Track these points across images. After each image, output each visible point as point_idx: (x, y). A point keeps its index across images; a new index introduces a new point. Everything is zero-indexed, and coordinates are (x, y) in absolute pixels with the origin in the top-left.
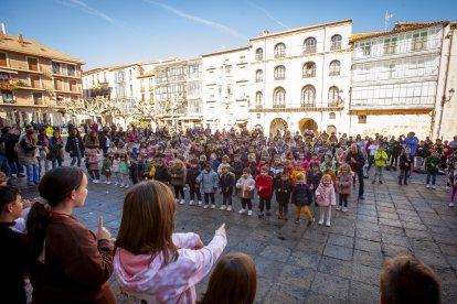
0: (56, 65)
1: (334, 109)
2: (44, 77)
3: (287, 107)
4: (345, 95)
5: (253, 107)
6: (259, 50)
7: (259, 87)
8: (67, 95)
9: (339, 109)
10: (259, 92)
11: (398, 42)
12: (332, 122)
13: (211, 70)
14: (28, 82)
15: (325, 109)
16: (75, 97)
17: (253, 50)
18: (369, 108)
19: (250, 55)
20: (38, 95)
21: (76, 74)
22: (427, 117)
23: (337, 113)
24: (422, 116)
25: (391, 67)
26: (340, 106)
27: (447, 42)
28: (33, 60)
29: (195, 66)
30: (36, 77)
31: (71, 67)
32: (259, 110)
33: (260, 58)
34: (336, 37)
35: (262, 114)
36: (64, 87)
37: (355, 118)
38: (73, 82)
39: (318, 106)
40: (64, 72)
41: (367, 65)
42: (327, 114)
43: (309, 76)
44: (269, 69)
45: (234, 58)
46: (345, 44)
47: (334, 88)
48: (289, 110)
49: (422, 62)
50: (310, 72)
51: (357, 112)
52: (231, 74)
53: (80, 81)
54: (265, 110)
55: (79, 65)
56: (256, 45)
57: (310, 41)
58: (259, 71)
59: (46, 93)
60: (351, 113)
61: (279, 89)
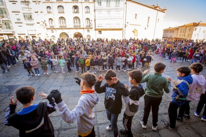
1: (89, 28)
3: (67, 27)
4: (93, 23)
5: (49, 27)
7: (50, 16)
9: (91, 28)
10: (50, 19)
11: (111, 2)
12: (88, 34)
15: (85, 28)
18: (103, 28)
22: (121, 32)
23: (90, 30)
24: (120, 31)
25: (109, 12)
26: (91, 27)
27: (125, 5)
32: (52, 28)
35: (54, 30)
37: (97, 32)
39: (82, 27)
41: (100, 10)
42: (86, 30)
43: (76, 13)
44: (54, 7)
47: (88, 19)
48: (69, 29)
49: (119, 11)
50: (76, 10)
51: (98, 29)
54: (56, 29)
58: (49, 7)
60: (96, 30)
61: (62, 18)
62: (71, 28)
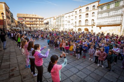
0: (40, 19)
2: (38, 21)
5: (74, 25)
6: (76, 12)
7: (76, 21)
8: (41, 24)
10: (76, 22)
12: (92, 29)
13: (66, 17)
14: (35, 22)
15: (91, 26)
16: (42, 24)
17: (75, 12)
18: (101, 25)
19: (74, 13)
20: (36, 24)
21: (43, 20)
22: (119, 27)
23: (93, 26)
26: (94, 24)
28: (36, 18)
29: (63, 17)
30: (36, 21)
31: (42, 19)
32: (76, 26)
33: (76, 14)
34: (94, 6)
36: (41, 23)
37: (98, 28)
38: (42, 22)
40: (41, 20)
41: (101, 13)
44: (78, 16)
45: (71, 14)
46: (96, 8)
47: (93, 20)
51: (99, 26)
52: (70, 18)
53: (43, 21)
55: (43, 18)
56: (75, 11)
57: (87, 8)
58: (76, 17)
59: (38, 24)
60: (97, 26)
61: (80, 21)
62: (83, 26)
